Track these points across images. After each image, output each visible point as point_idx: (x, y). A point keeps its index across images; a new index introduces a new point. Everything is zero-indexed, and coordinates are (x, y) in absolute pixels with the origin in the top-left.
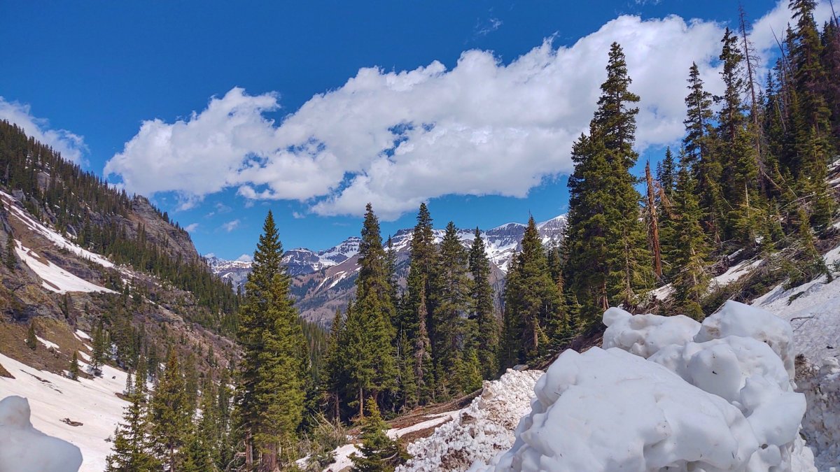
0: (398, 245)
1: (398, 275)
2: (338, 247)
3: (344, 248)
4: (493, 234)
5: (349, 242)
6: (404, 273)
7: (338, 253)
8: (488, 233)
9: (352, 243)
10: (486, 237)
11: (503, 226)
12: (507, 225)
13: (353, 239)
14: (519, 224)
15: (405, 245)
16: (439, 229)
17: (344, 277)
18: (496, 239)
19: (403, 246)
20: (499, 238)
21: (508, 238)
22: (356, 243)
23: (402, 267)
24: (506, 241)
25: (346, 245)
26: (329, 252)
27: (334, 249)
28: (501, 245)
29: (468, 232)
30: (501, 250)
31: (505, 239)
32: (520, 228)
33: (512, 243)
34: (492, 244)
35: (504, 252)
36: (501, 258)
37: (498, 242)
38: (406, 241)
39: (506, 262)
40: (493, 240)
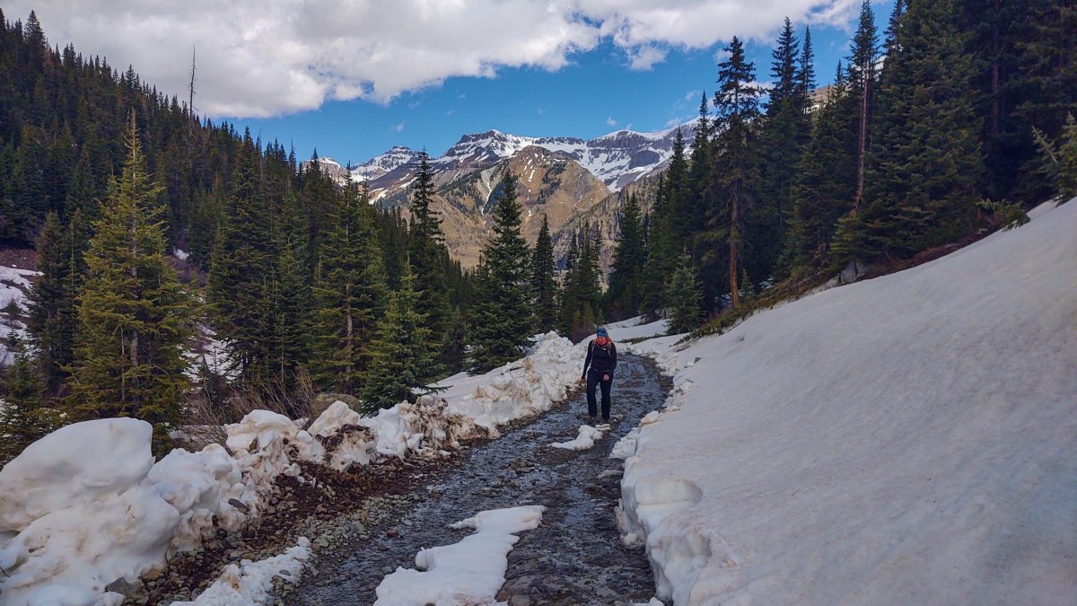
0: (463, 153)
1: (461, 192)
2: (378, 159)
3: (386, 162)
4: (597, 145)
5: (394, 153)
6: (470, 189)
7: (377, 168)
8: (590, 144)
9: (398, 155)
10: (587, 149)
11: (611, 135)
12: (617, 132)
13: (398, 150)
14: (634, 132)
15: (473, 153)
16: (520, 136)
17: (384, 196)
18: (600, 151)
19: (469, 155)
20: (605, 152)
21: (617, 151)
22: (403, 156)
23: (467, 181)
24: (615, 156)
25: (389, 157)
26: (365, 165)
27: (372, 161)
28: (607, 161)
29: (563, 142)
30: (608, 167)
31: (613, 153)
32: (635, 137)
33: (623, 158)
34: (595, 160)
35: (613, 169)
36: (608, 176)
37: (603, 157)
38: (474, 148)
39: (616, 181)
40: (596, 154)
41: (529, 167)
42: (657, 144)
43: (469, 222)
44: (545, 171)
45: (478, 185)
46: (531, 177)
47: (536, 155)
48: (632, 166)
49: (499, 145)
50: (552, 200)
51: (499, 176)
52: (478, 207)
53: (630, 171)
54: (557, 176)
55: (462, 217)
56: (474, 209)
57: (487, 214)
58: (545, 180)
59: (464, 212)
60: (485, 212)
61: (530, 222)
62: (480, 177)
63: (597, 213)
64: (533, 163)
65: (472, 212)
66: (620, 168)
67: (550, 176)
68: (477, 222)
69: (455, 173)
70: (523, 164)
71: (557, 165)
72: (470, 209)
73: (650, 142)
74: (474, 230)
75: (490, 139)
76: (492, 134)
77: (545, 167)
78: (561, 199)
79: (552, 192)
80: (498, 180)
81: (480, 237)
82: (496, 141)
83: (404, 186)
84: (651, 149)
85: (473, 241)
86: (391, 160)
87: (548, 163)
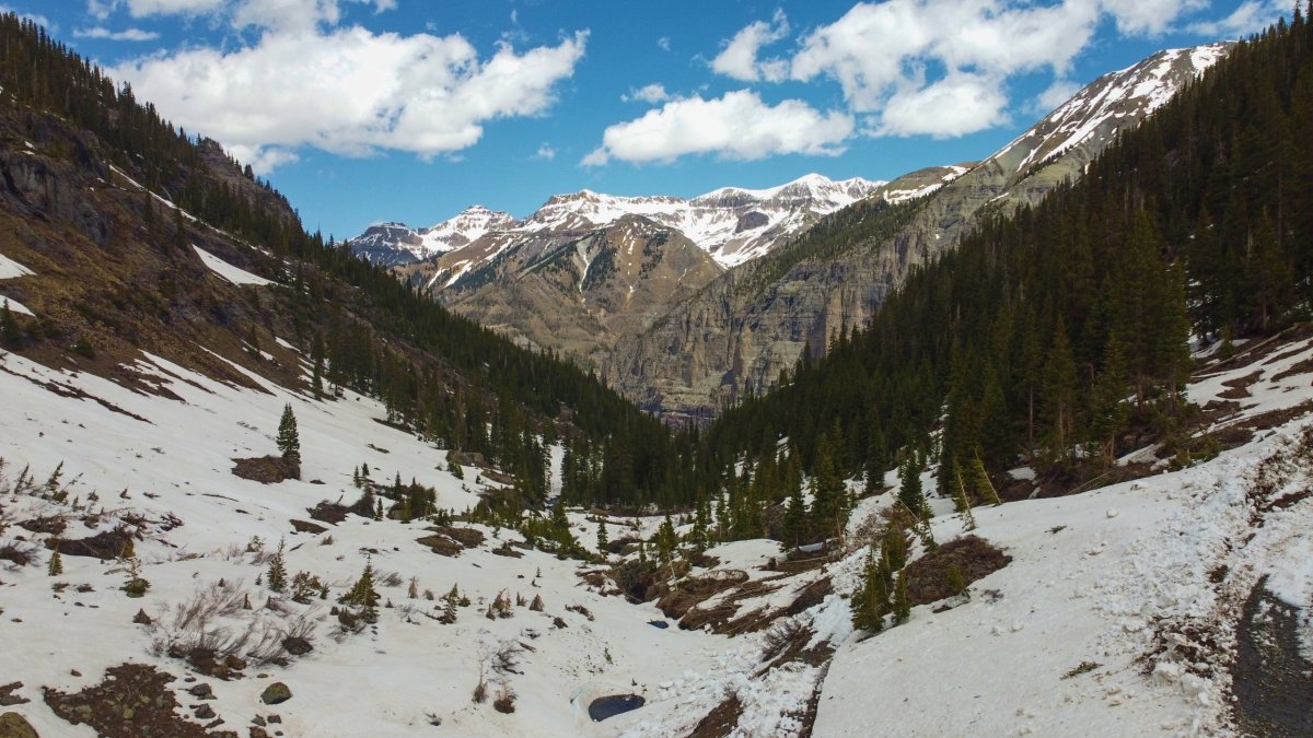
0: (553, 220)
1: (556, 267)
2: (452, 222)
3: (462, 224)
4: (700, 204)
5: (471, 214)
6: (565, 264)
7: (452, 232)
8: (693, 203)
9: (475, 216)
10: (690, 209)
11: (715, 193)
12: (722, 190)
13: (475, 210)
14: (740, 191)
15: (565, 220)
17: (469, 269)
18: (704, 211)
19: (561, 223)
20: (709, 211)
21: (722, 211)
22: (481, 216)
23: (562, 254)
24: (720, 217)
25: (466, 218)
26: (439, 229)
27: (446, 224)
28: (712, 222)
30: (713, 229)
31: (718, 213)
32: (742, 195)
33: (729, 218)
34: (699, 221)
35: (718, 232)
36: (713, 242)
37: (707, 217)
38: (566, 214)
39: (722, 248)
40: (699, 214)
41: (628, 237)
42: (766, 204)
43: (568, 302)
44: (646, 241)
45: (575, 259)
46: (631, 249)
47: (636, 225)
48: (739, 230)
49: (592, 208)
50: (654, 275)
51: (596, 247)
52: (575, 283)
53: (737, 236)
54: (659, 248)
55: (560, 296)
56: (571, 286)
57: (586, 291)
58: (647, 252)
59: (561, 290)
60: (584, 288)
61: (632, 299)
62: (576, 250)
63: (703, 297)
64: (633, 233)
65: (570, 290)
66: (727, 230)
67: (651, 248)
68: (576, 301)
69: (546, 242)
70: (622, 234)
71: (659, 234)
72: (567, 286)
73: (758, 202)
74: (573, 310)
75: (582, 200)
76: (583, 195)
77: (646, 237)
78: (664, 273)
79: (654, 266)
80: (595, 251)
81: (581, 318)
82: (588, 203)
83: (490, 258)
84: (759, 210)
85: (575, 323)
86: (467, 221)
87: (649, 233)
